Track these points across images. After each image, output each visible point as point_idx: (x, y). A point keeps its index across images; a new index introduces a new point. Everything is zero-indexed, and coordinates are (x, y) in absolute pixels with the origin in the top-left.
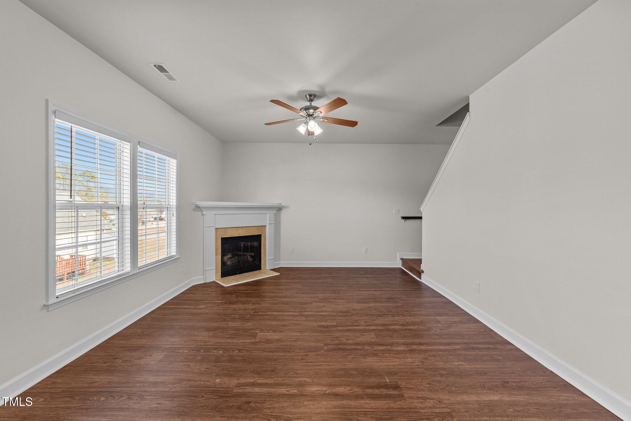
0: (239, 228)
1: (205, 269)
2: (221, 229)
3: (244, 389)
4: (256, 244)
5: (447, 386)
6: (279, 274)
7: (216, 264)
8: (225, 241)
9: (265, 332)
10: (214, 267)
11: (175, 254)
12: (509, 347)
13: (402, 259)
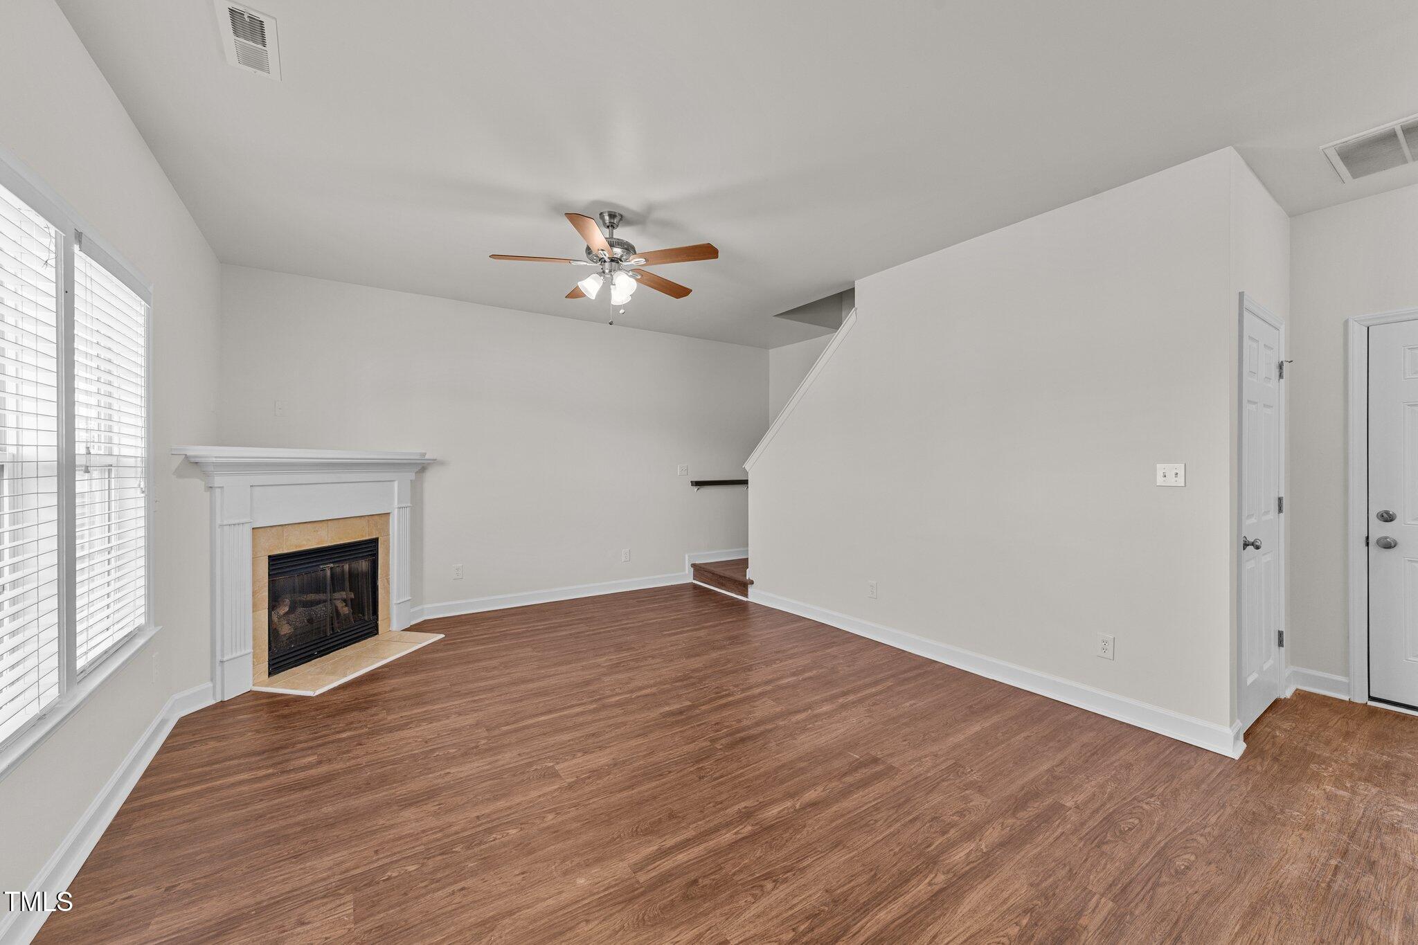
0: (321, 525)
1: (219, 658)
2: (268, 529)
3: (655, 868)
4: (363, 565)
5: (924, 736)
6: (442, 636)
7: (255, 638)
8: (278, 564)
9: (566, 760)
10: (250, 650)
11: (144, 622)
12: (937, 666)
13: (694, 565)
